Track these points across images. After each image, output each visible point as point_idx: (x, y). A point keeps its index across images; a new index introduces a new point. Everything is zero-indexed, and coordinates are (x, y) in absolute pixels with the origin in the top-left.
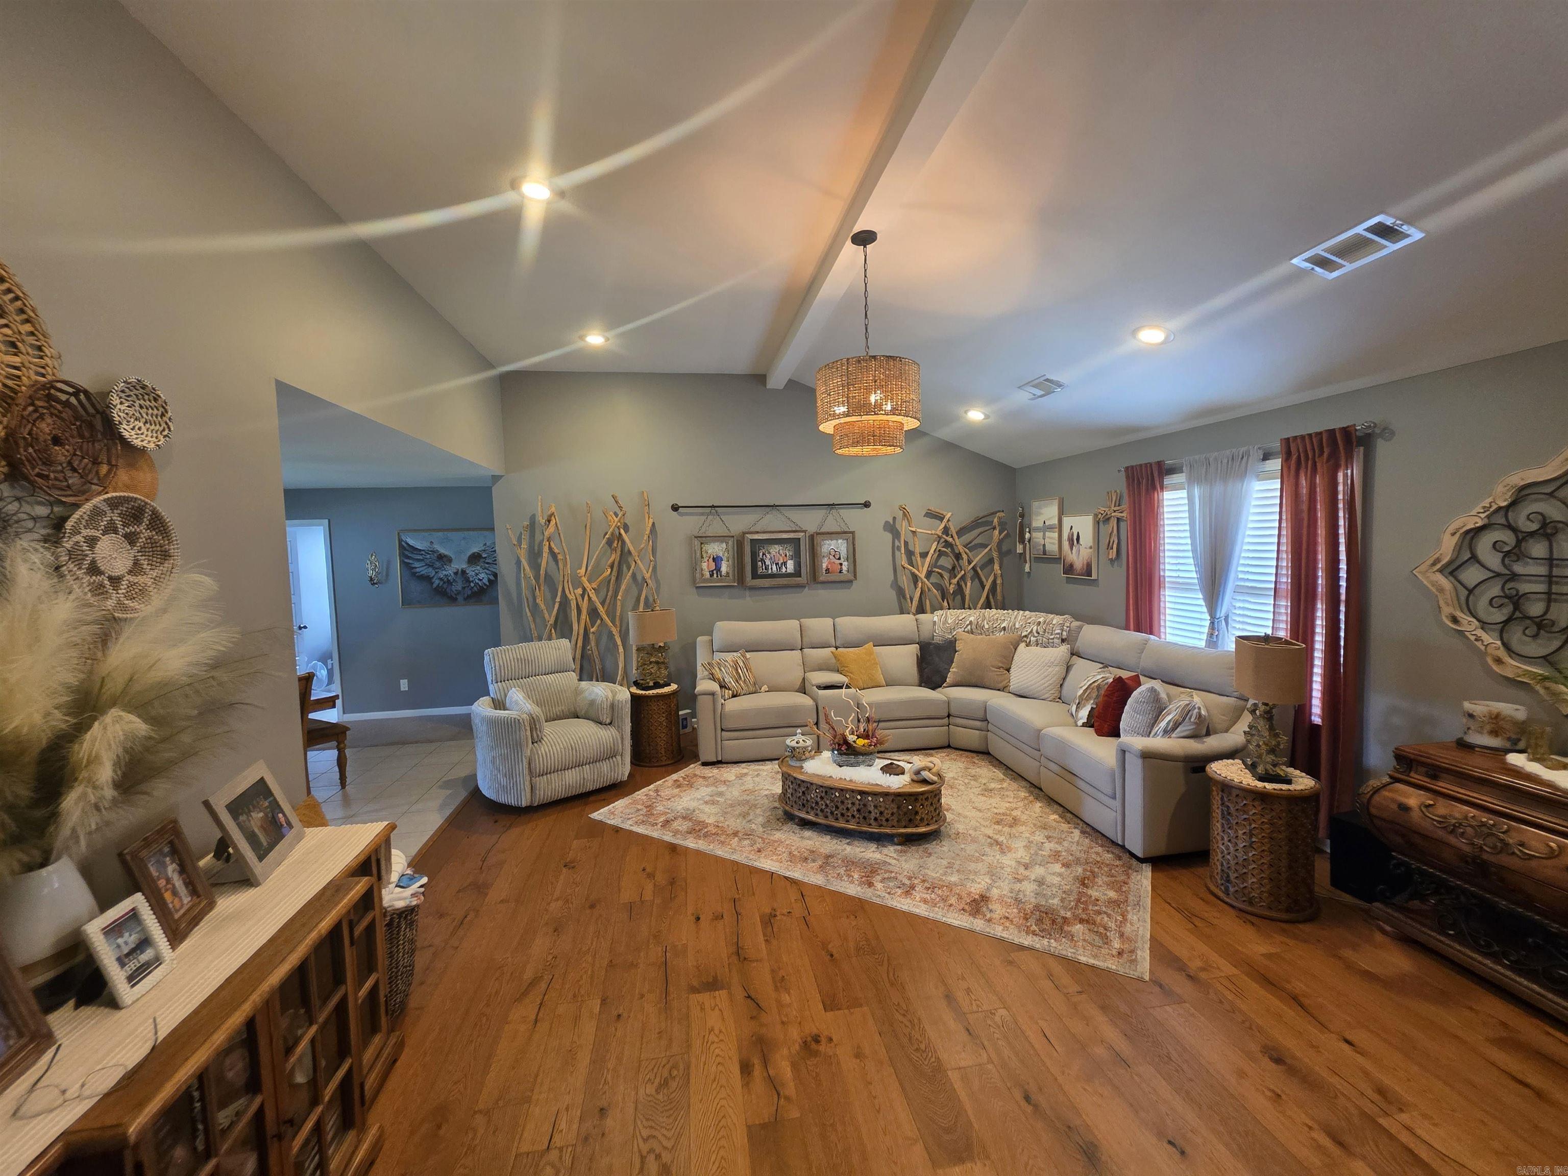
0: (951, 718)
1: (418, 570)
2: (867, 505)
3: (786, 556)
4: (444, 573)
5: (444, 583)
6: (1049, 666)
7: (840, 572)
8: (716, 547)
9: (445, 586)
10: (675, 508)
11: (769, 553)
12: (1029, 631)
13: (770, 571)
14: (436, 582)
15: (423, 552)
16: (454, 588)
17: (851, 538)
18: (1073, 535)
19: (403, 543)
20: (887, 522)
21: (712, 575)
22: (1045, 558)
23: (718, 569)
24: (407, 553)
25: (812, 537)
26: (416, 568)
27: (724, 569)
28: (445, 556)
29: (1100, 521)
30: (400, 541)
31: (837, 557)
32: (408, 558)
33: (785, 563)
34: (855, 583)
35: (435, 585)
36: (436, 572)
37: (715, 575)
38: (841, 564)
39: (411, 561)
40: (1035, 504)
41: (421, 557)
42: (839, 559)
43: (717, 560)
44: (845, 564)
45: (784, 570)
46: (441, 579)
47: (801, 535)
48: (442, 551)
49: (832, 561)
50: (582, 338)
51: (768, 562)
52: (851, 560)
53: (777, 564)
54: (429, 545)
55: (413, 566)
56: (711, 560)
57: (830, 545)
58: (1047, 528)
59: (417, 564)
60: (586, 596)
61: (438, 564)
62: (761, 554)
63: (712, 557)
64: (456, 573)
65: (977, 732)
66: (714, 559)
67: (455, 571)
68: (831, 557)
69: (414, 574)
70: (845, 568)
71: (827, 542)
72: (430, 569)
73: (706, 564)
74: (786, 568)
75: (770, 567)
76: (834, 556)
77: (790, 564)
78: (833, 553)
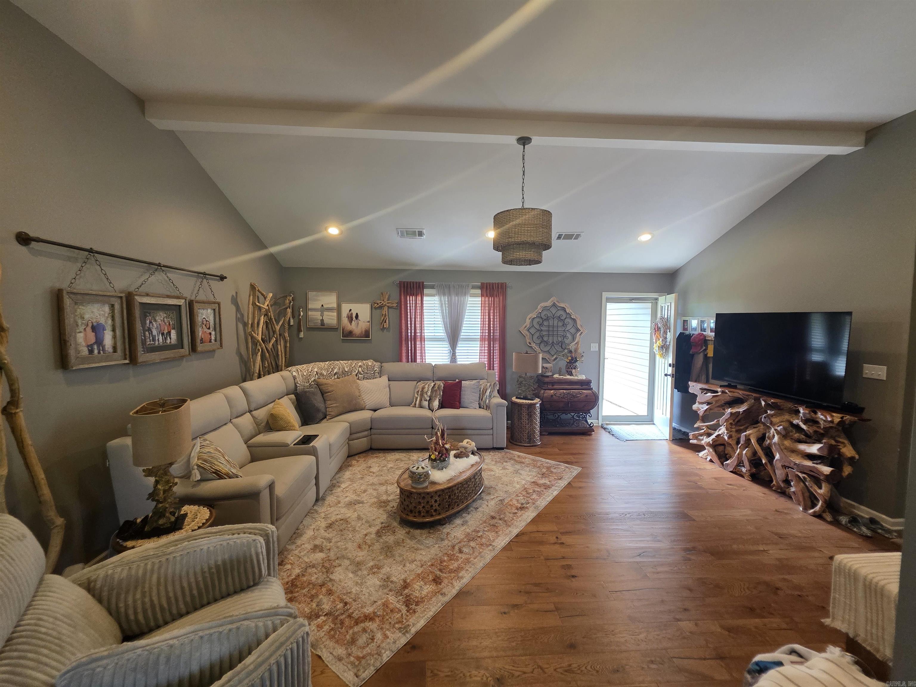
2: (222, 278)
3: (169, 324)
7: (210, 342)
8: (95, 310)
10: (22, 239)
11: (155, 321)
13: (157, 343)
17: (217, 308)
18: (352, 314)
20: (233, 296)
21: (91, 352)
23: (99, 342)
27: (108, 340)
29: (376, 307)
31: (208, 327)
33: (169, 333)
37: (96, 351)
38: (210, 334)
40: (311, 294)
42: (209, 328)
43: (96, 329)
44: (213, 333)
45: (168, 341)
47: (181, 302)
49: (204, 330)
51: (155, 332)
52: (218, 329)
53: (163, 334)
56: (89, 329)
57: (202, 314)
62: (148, 322)
63: (90, 325)
66: (94, 328)
68: (204, 326)
70: (213, 338)
71: (201, 311)
73: (82, 335)
74: (170, 338)
75: (157, 338)
76: (206, 325)
77: (173, 333)
78: (205, 322)
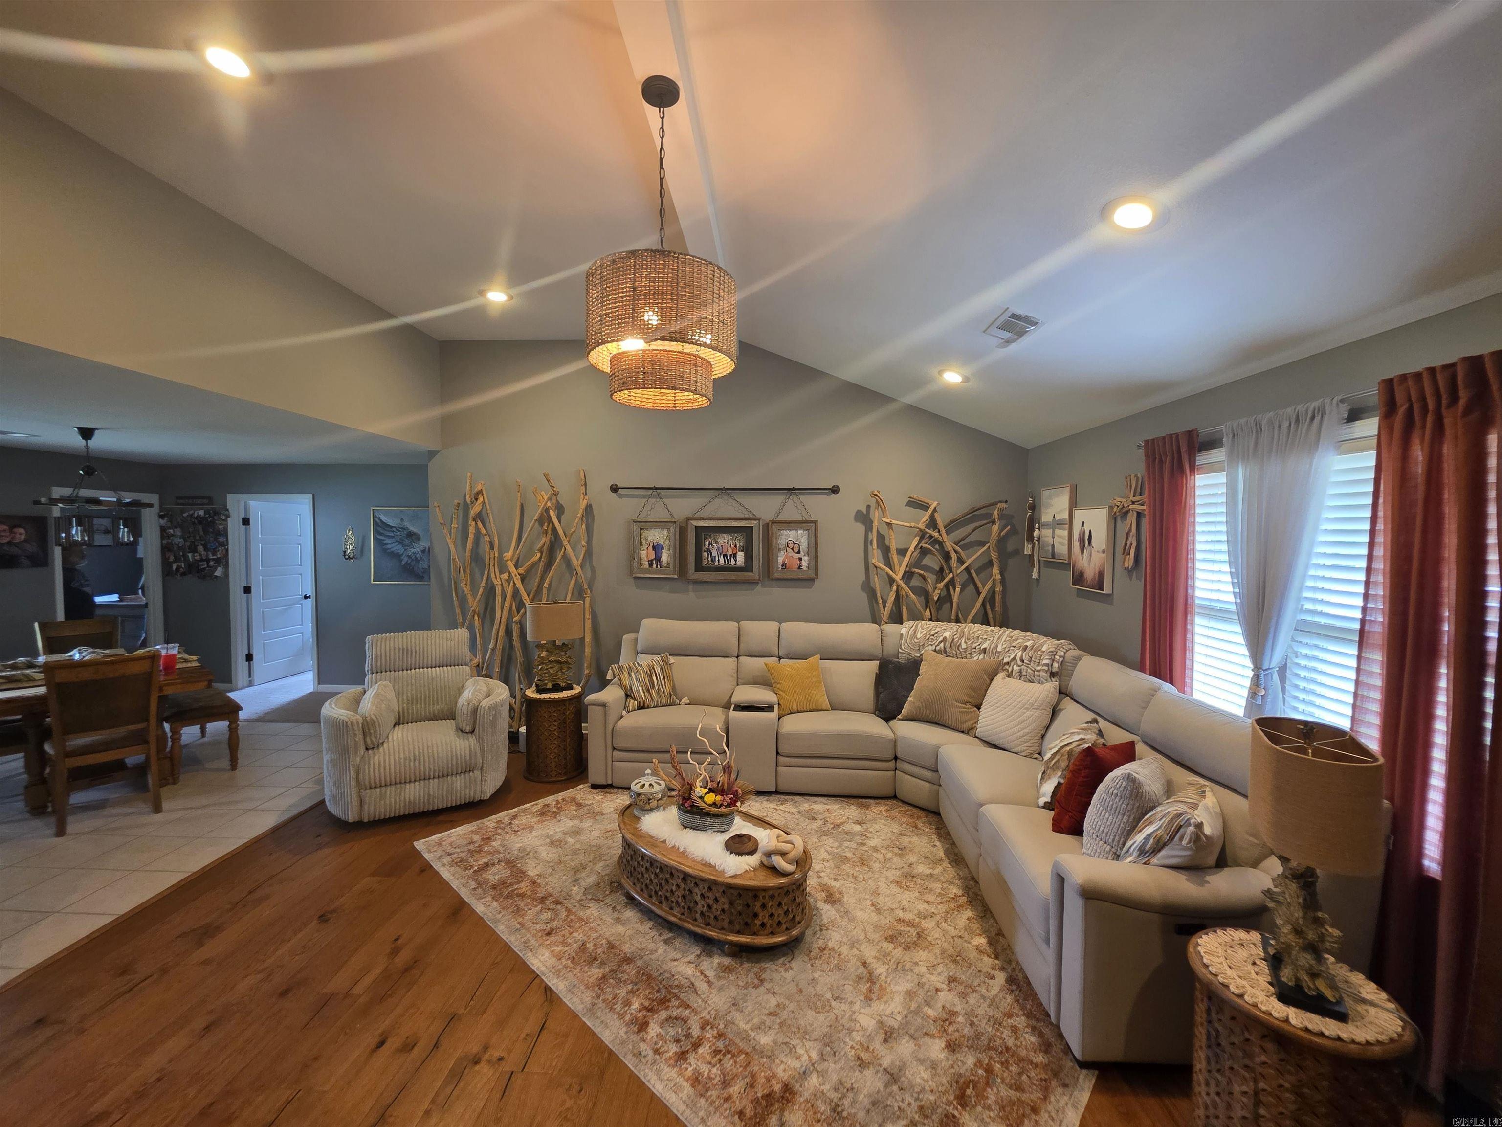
0: (898, 760)
1: (389, 546)
2: (835, 490)
3: (736, 546)
4: (413, 550)
5: (412, 560)
6: (1027, 709)
7: (799, 568)
8: (656, 534)
9: (413, 564)
10: (615, 489)
11: (717, 542)
12: (1012, 657)
13: (717, 564)
14: (405, 559)
15: (394, 529)
16: (420, 566)
17: (813, 528)
18: (1084, 532)
19: (377, 520)
20: (859, 512)
21: (651, 565)
22: (1055, 563)
23: (658, 559)
24: (379, 529)
25: (767, 527)
26: (386, 544)
27: (665, 558)
28: (414, 534)
29: (1117, 516)
30: (374, 517)
31: (796, 550)
32: (381, 534)
33: (735, 555)
34: (817, 582)
35: (403, 563)
36: (405, 550)
37: (655, 566)
38: (800, 559)
39: (382, 538)
40: (1045, 493)
41: (392, 534)
42: (799, 552)
43: (657, 548)
44: (806, 558)
45: (733, 563)
46: (409, 557)
47: (753, 523)
48: (412, 529)
49: (790, 555)
50: (482, 293)
51: (714, 553)
52: (813, 553)
53: (725, 556)
54: (400, 521)
55: (385, 542)
56: (651, 548)
58: (1057, 524)
59: (388, 541)
60: (512, 584)
61: (407, 542)
62: (707, 543)
63: (652, 545)
64: (423, 551)
65: (927, 785)
66: (654, 548)
67: (422, 549)
68: (789, 550)
69: (385, 550)
70: (805, 564)
71: (785, 532)
72: (400, 546)
73: (645, 552)
74: (736, 561)
75: (717, 559)
76: (792, 549)
77: (741, 556)
78: (791, 545)
